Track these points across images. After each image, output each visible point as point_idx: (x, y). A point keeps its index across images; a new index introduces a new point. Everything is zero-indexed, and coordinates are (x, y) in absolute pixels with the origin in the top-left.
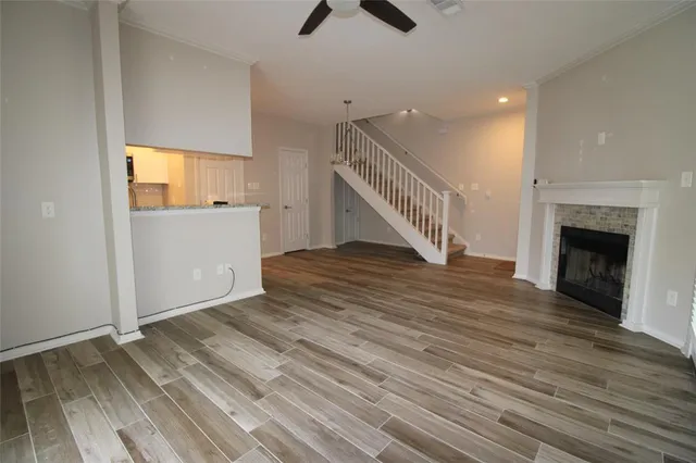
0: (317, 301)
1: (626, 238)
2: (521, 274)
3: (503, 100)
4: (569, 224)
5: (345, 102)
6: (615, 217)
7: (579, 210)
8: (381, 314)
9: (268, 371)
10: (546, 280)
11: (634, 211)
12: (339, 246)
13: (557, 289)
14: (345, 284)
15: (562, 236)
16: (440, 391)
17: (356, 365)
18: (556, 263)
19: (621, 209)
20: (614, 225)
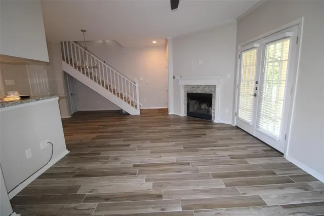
0: (109, 146)
1: (211, 95)
2: (171, 112)
3: (154, 42)
4: (190, 92)
5: (82, 31)
6: (207, 88)
7: (193, 87)
8: (149, 141)
9: (143, 185)
10: (183, 113)
11: (214, 86)
12: (72, 115)
13: (188, 115)
14: (110, 134)
15: (187, 96)
16: (210, 158)
17: (173, 163)
18: (186, 106)
19: (209, 85)
20: (207, 91)
